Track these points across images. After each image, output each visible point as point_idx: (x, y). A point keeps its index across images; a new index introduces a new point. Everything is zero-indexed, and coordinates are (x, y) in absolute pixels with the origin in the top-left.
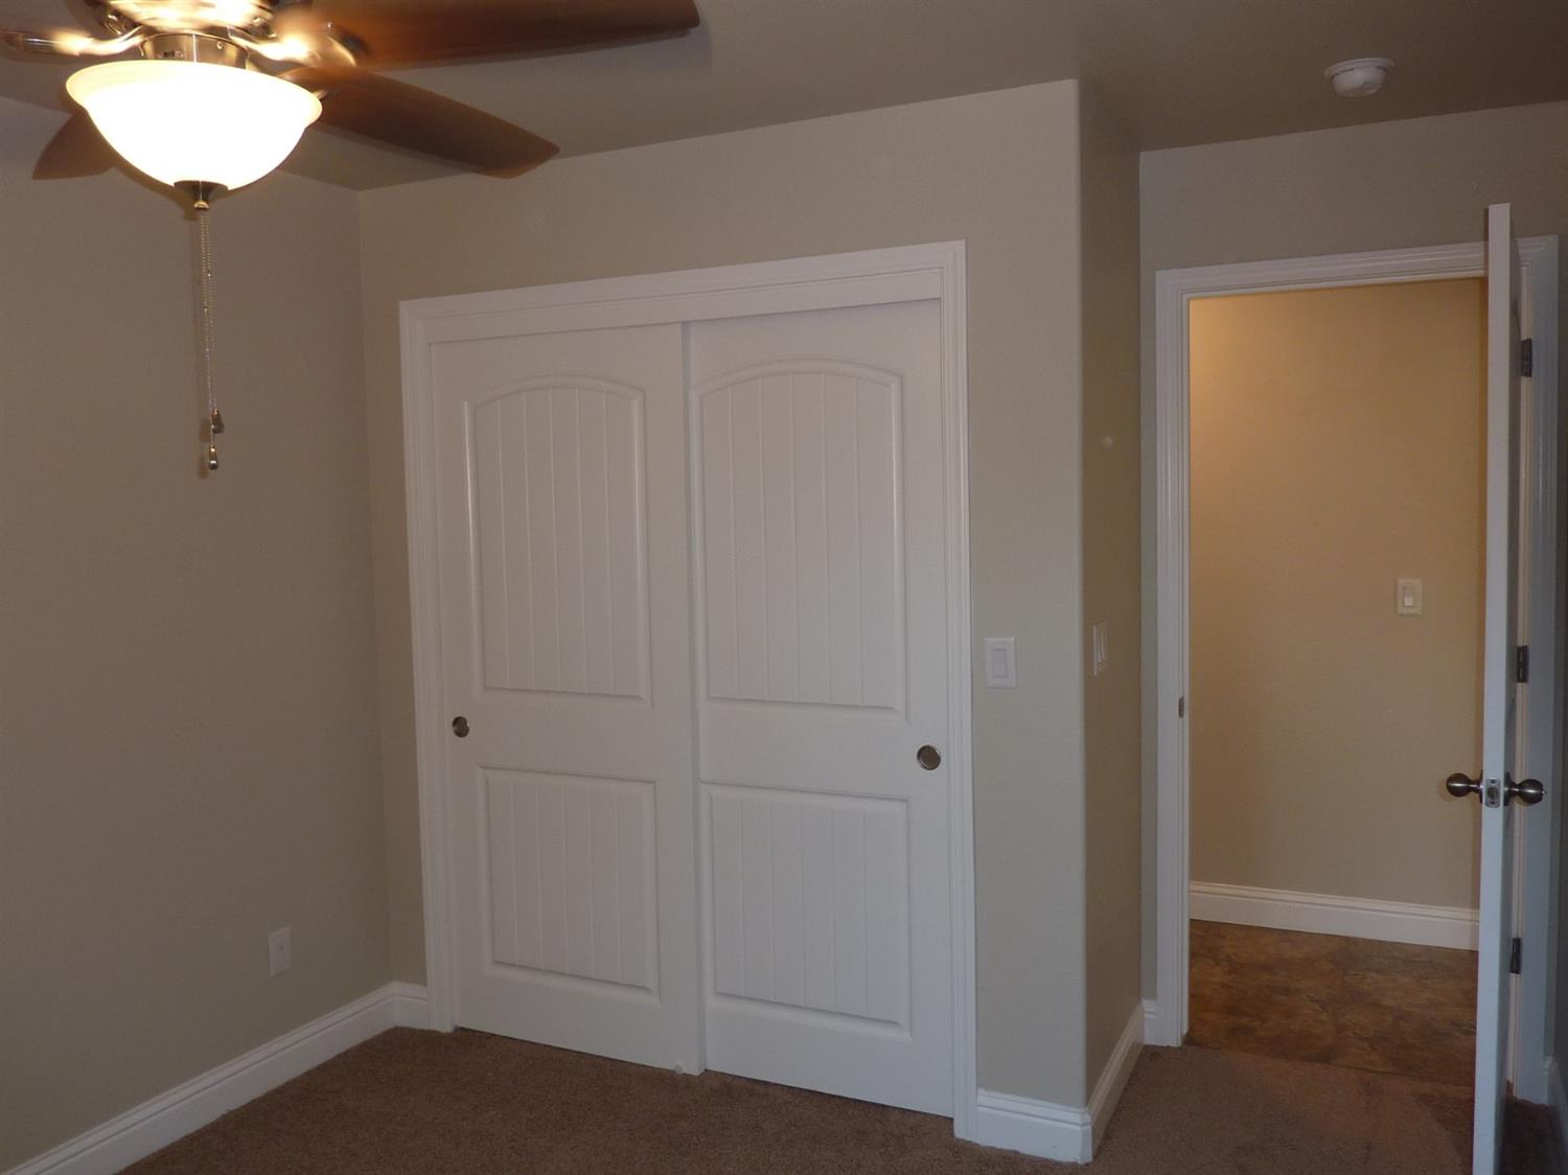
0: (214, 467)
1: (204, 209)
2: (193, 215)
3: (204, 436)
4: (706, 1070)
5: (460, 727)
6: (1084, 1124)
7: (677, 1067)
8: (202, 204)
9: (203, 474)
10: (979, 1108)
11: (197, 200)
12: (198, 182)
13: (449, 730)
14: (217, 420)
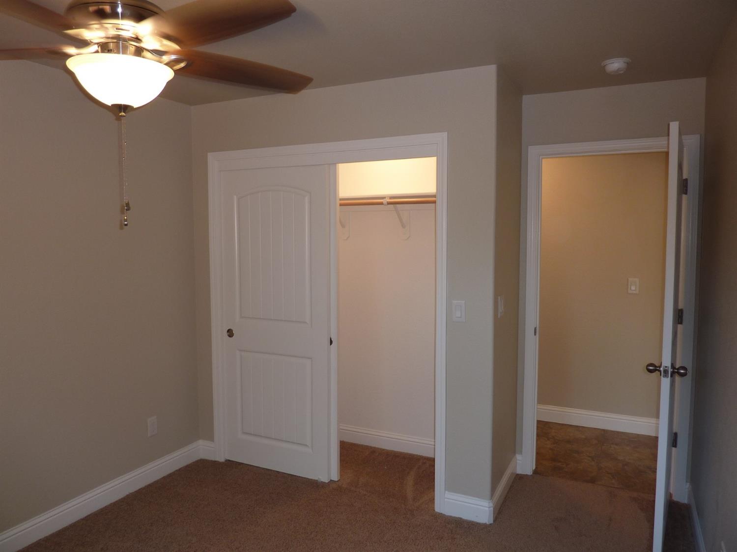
0: (126, 225)
1: (124, 116)
2: (119, 118)
3: (122, 212)
4: (331, 480)
5: (230, 333)
6: (489, 508)
7: (319, 478)
8: (123, 114)
9: (121, 228)
10: (446, 500)
11: (121, 112)
12: (121, 105)
13: (225, 334)
14: (128, 205)
